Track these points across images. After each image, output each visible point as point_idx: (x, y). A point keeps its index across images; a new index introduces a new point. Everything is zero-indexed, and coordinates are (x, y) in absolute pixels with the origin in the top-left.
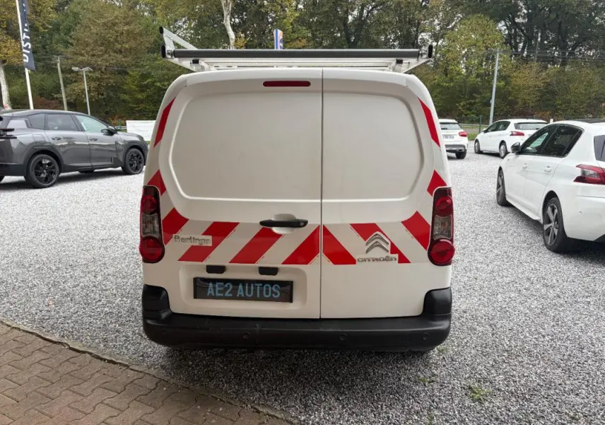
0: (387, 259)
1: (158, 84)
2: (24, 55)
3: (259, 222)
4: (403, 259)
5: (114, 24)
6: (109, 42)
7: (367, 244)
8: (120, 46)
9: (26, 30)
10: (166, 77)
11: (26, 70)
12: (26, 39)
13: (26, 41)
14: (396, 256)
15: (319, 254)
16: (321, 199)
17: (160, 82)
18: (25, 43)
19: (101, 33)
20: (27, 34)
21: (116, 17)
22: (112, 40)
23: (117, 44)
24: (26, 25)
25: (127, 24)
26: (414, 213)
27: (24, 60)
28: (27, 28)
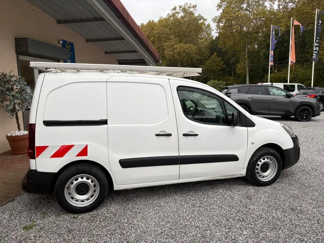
2: (314, 54)
9: (317, 41)
11: (313, 62)
12: (316, 45)
13: (316, 46)
18: (315, 48)
20: (318, 43)
24: (318, 38)
27: (313, 57)
28: (318, 40)
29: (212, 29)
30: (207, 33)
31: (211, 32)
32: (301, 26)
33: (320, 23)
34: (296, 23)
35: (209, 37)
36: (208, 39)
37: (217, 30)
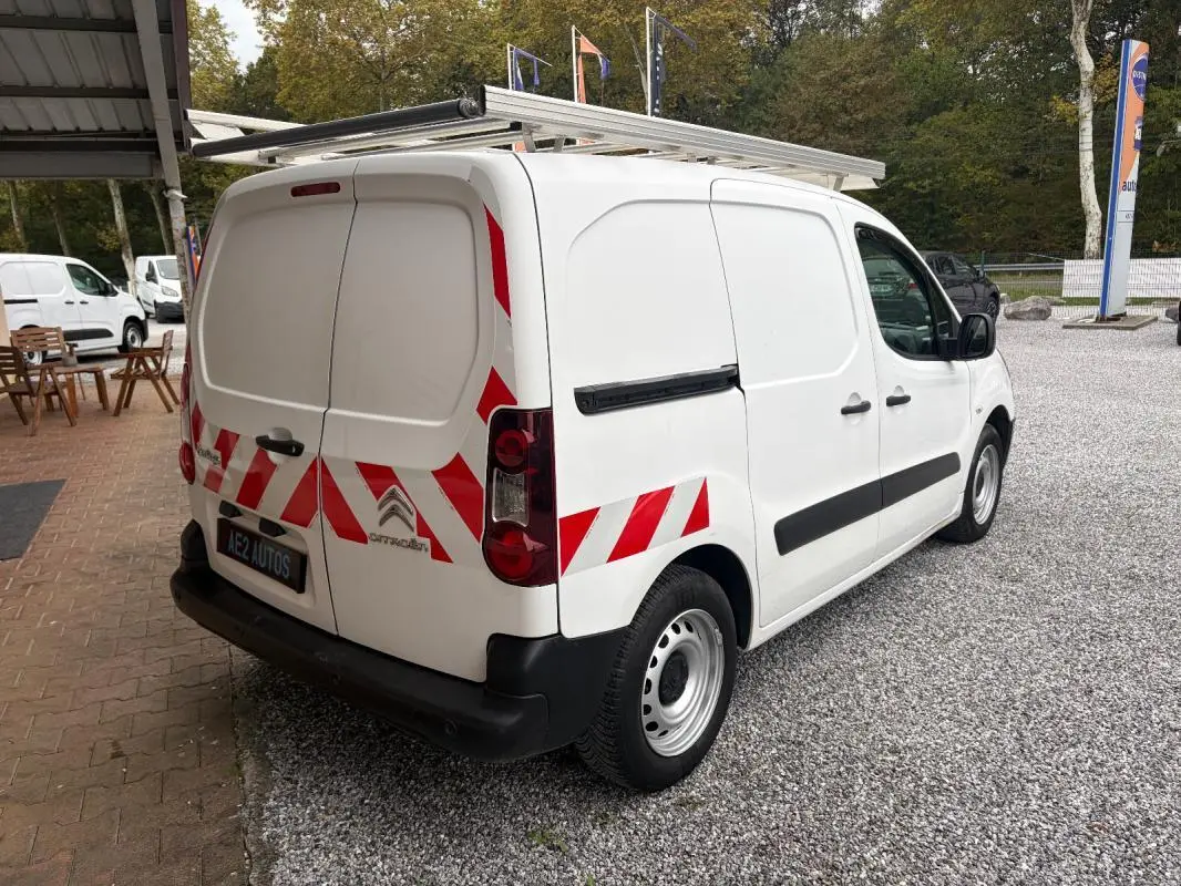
0: (413, 545)
1: (911, 185)
3: (254, 437)
4: (439, 553)
5: (845, 78)
6: (829, 112)
7: (381, 507)
8: (848, 118)
9: (656, 110)
10: (929, 169)
14: (427, 541)
15: (318, 512)
16: (329, 407)
17: (915, 180)
19: (818, 98)
21: (848, 65)
22: (834, 108)
23: (843, 115)
24: (657, 102)
25: (868, 73)
26: (454, 455)
28: (658, 106)
29: (227, 31)
30: (209, 45)
31: (226, 43)
32: (601, 59)
33: (660, 53)
34: (588, 47)
35: (219, 62)
36: (217, 71)
37: (266, 39)
